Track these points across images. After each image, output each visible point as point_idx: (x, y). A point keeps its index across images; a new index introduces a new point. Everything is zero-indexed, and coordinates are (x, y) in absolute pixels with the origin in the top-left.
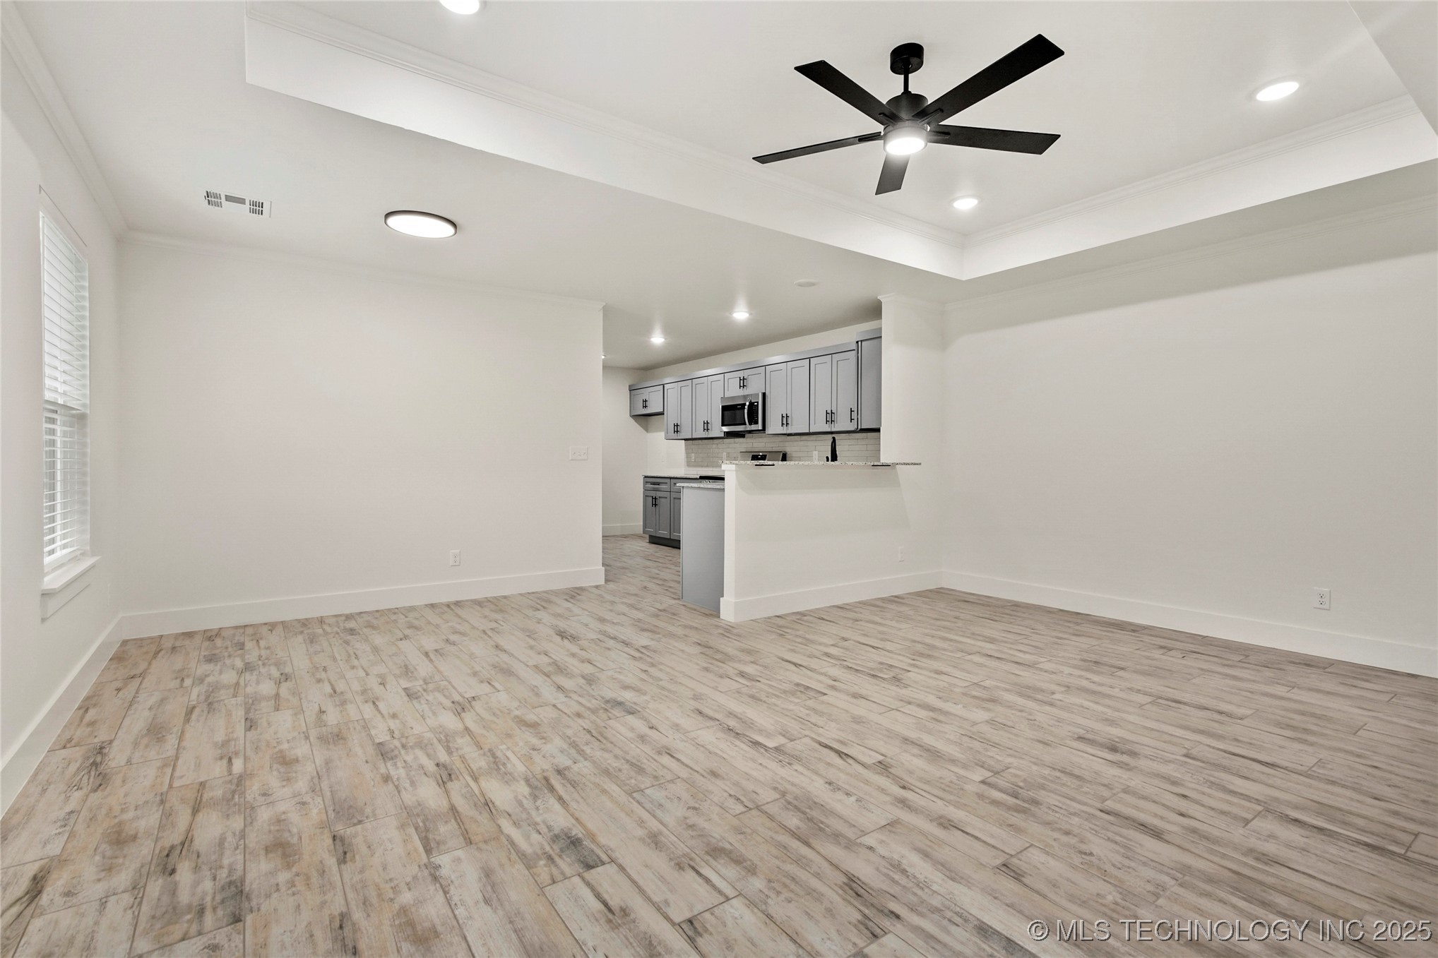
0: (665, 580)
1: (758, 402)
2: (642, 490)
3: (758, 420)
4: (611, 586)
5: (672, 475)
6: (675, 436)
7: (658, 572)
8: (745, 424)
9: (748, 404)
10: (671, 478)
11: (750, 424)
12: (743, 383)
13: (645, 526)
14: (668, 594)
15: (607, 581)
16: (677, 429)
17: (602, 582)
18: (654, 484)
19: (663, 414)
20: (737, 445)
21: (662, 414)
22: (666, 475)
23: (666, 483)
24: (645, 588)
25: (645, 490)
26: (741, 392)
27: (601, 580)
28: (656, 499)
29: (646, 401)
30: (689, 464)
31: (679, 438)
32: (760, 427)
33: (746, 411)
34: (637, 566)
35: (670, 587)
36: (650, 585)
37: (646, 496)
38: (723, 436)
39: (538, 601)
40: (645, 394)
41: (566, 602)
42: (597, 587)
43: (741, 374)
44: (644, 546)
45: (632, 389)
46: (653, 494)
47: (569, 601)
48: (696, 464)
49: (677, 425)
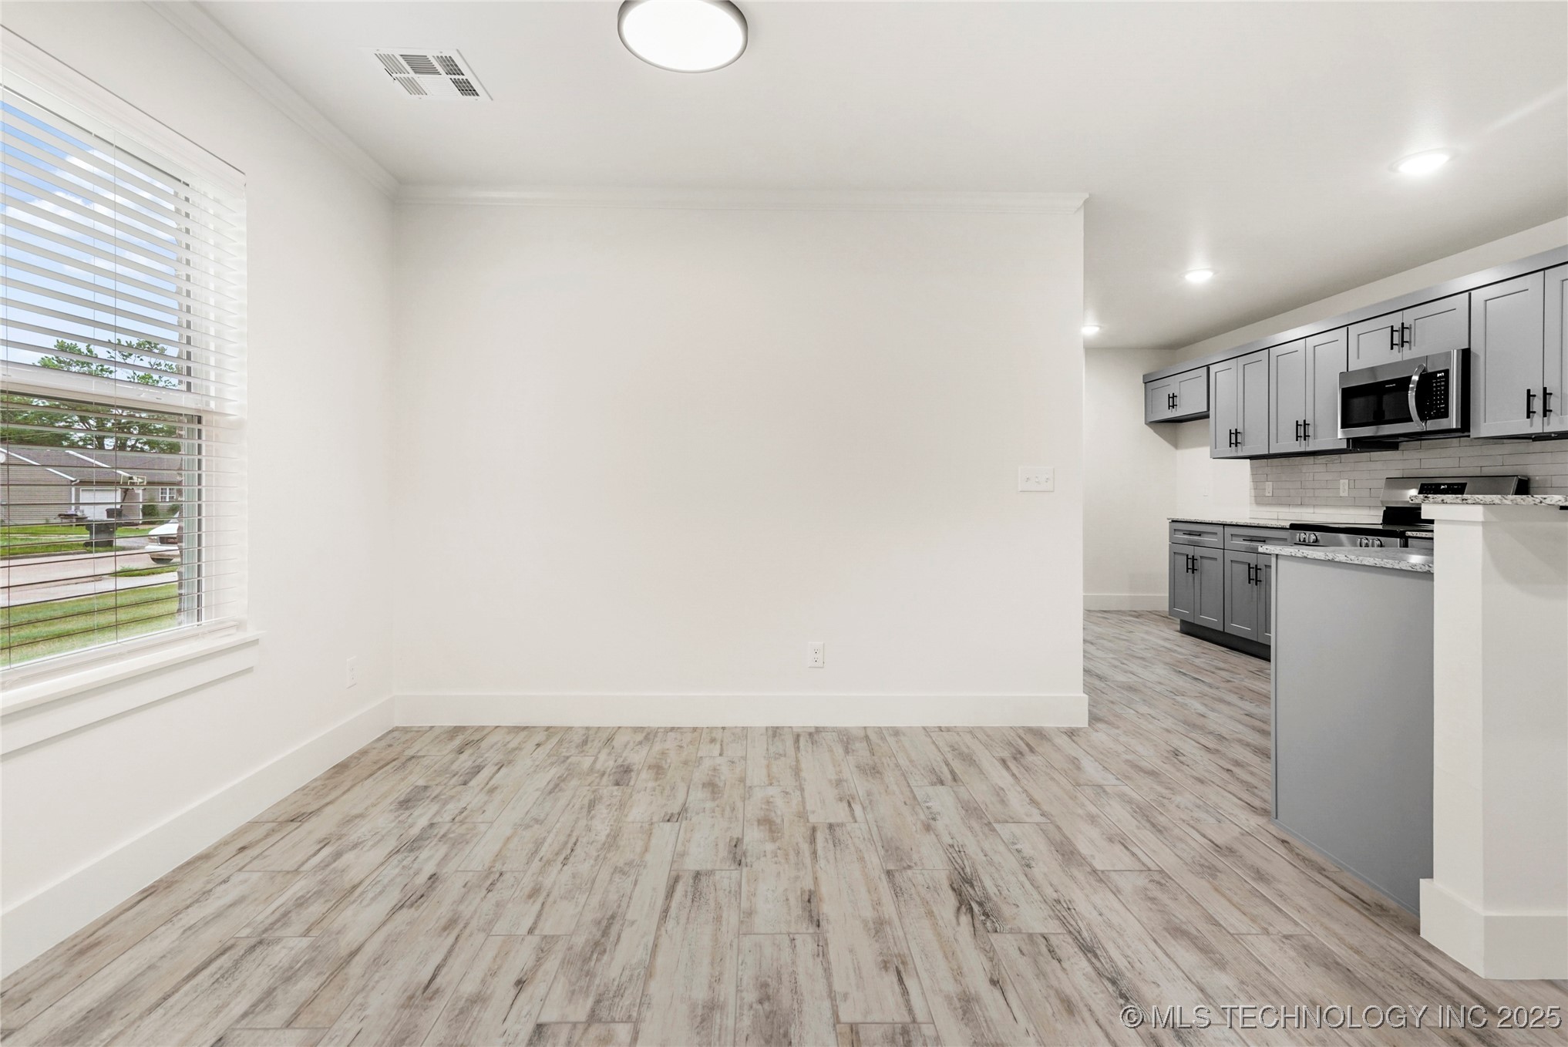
0: (1221, 738)
1: (1447, 372)
2: (1168, 543)
3: (1447, 408)
4: (1101, 737)
5: (1228, 521)
6: (1232, 451)
7: (1202, 709)
8: (1410, 420)
9: (1415, 378)
10: (1224, 525)
11: (1423, 417)
12: (1400, 337)
13: (1173, 601)
14: (1234, 787)
15: (1094, 719)
16: (1235, 438)
17: (1082, 722)
18: (1190, 533)
19: (1207, 417)
20: (1378, 465)
21: (1204, 416)
22: (1215, 520)
23: (1216, 534)
24: (1176, 753)
25: (1173, 543)
26: (1396, 356)
27: (1080, 719)
28: (1193, 559)
29: (1174, 396)
30: (1260, 500)
31: (1240, 454)
32: (1453, 421)
33: (1411, 396)
34: (1158, 688)
35: (1237, 763)
36: (1188, 747)
37: (1174, 554)
38: (1345, 446)
39: (949, 757)
40: (1173, 386)
41: (1000, 767)
42: (1071, 733)
43: (1396, 321)
44: (1169, 636)
45: (1148, 381)
46: (1190, 551)
47: (1008, 768)
48: (1277, 501)
49: (1237, 433)
